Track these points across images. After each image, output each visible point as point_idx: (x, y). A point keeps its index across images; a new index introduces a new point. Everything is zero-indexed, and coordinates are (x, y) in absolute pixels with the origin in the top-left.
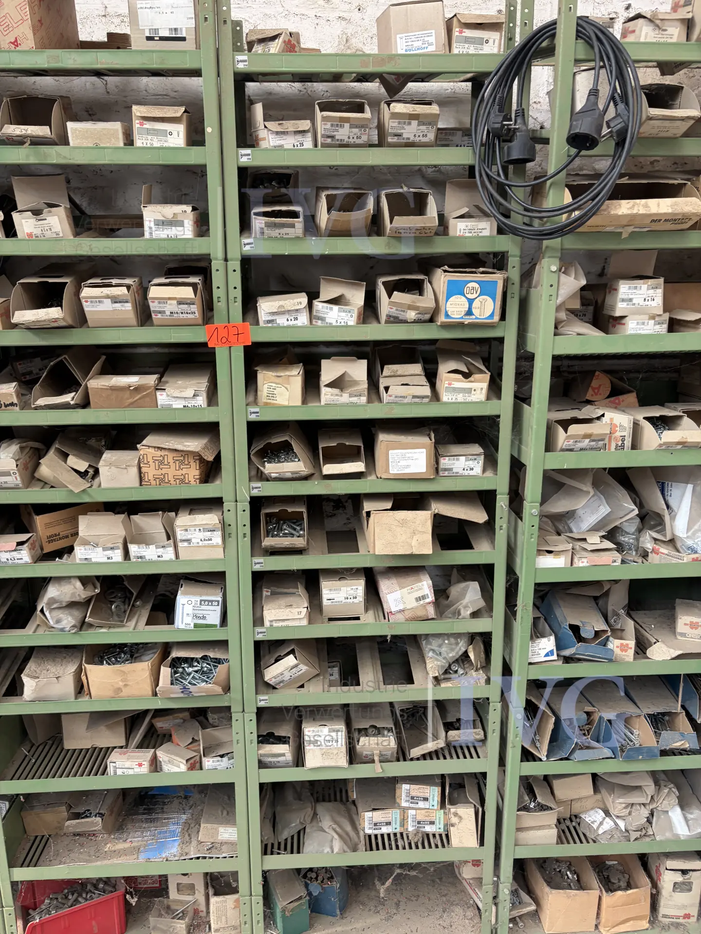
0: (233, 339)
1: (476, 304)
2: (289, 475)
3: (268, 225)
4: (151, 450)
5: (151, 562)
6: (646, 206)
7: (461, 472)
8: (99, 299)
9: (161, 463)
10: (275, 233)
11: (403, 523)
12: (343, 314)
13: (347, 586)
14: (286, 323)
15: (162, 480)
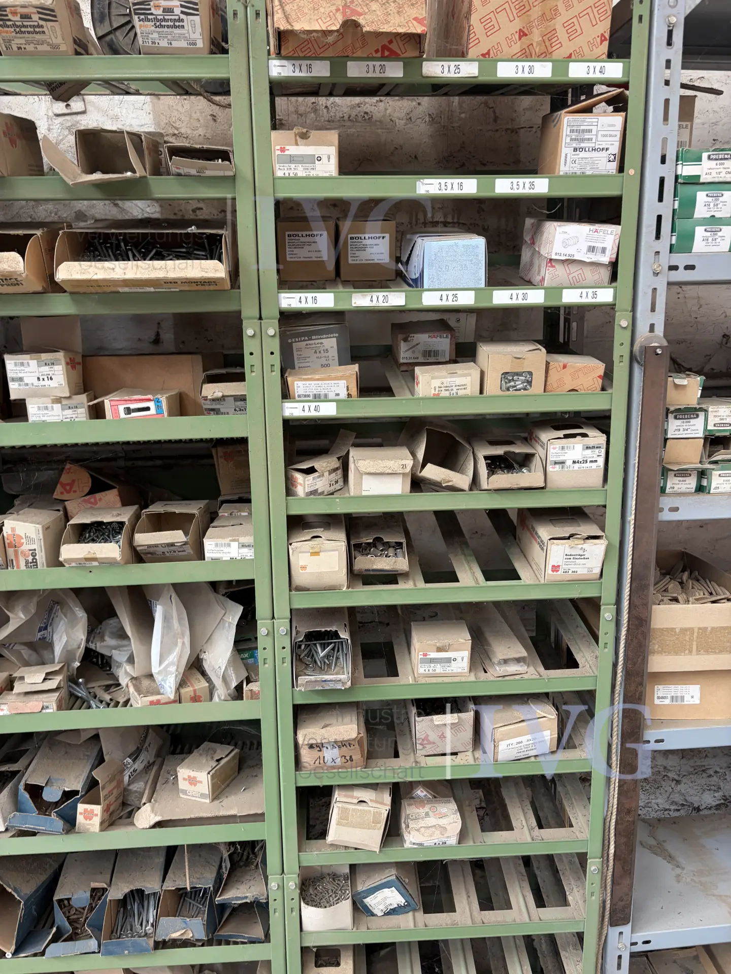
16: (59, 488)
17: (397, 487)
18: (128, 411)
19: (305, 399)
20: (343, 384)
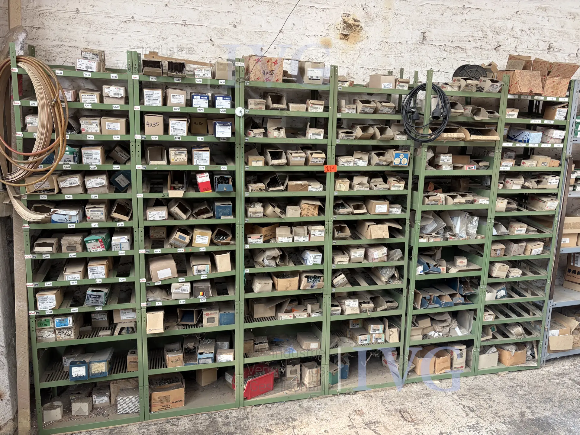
0: (332, 170)
1: (402, 160)
2: (346, 213)
3: (346, 136)
4: (306, 205)
5: (301, 242)
6: (451, 135)
7: (395, 212)
8: (297, 157)
9: (308, 209)
10: (346, 138)
11: (380, 228)
12: (363, 163)
13: (359, 251)
14: (347, 165)
15: (307, 215)
16: (428, 188)
17: (519, 187)
18: (469, 168)
19: (504, 166)
20: (512, 163)
